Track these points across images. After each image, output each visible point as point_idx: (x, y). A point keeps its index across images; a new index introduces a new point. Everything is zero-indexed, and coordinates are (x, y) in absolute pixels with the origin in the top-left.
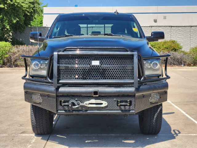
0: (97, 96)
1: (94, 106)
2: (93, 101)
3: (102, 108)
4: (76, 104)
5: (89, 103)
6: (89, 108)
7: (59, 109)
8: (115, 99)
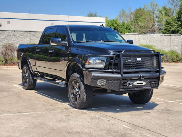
0: (143, 78)
1: (139, 85)
2: (138, 82)
3: (143, 86)
4: (131, 84)
5: (136, 83)
6: (136, 86)
7: (121, 88)
8: (149, 80)
